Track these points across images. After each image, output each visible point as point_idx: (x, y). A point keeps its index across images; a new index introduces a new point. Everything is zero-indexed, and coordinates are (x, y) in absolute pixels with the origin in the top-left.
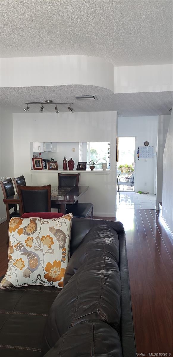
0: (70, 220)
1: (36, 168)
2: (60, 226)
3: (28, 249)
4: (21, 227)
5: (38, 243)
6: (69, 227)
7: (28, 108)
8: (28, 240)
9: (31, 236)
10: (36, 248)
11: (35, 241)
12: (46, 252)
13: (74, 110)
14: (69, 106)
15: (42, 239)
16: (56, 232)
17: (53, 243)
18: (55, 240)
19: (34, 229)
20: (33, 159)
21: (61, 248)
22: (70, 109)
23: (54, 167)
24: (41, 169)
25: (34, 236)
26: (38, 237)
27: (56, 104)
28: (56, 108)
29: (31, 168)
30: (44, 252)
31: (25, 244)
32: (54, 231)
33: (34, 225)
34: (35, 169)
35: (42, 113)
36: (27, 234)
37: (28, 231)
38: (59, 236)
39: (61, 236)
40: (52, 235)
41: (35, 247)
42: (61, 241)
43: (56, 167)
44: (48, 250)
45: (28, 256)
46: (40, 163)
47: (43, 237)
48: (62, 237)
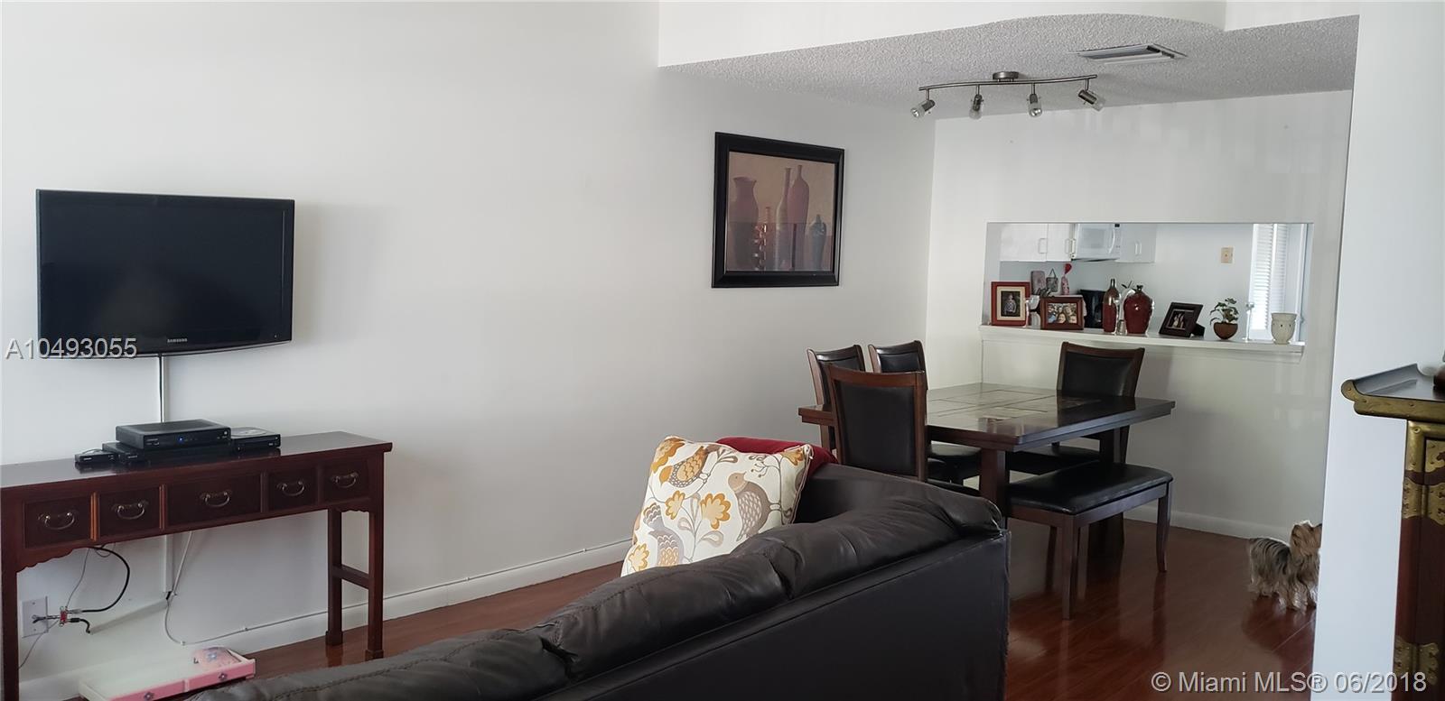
0: (796, 464)
1: (1000, 317)
2: (760, 476)
3: (668, 522)
4: (672, 461)
5: (692, 510)
6: (787, 482)
7: (928, 105)
8: (673, 499)
9: (681, 490)
10: (683, 524)
11: (686, 503)
12: (703, 539)
13: (1103, 101)
14: (1082, 85)
15: (705, 502)
16: (745, 490)
17: (726, 517)
18: (734, 511)
19: (696, 471)
20: (995, 285)
21: (745, 536)
22: (1087, 97)
23: (1067, 318)
24: (1020, 324)
25: (689, 491)
26: (696, 496)
27: (1034, 83)
28: (1033, 99)
29: (984, 316)
30: (698, 538)
31: (663, 508)
32: (740, 487)
33: (700, 462)
34: (995, 323)
35: (980, 117)
36: (676, 483)
37: (681, 476)
38: (749, 501)
39: (753, 502)
40: (731, 496)
41: (683, 519)
42: (751, 515)
43: (1073, 320)
44: (710, 533)
45: (660, 541)
46: (1017, 302)
47: (710, 496)
48: (758, 506)
